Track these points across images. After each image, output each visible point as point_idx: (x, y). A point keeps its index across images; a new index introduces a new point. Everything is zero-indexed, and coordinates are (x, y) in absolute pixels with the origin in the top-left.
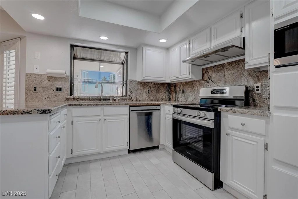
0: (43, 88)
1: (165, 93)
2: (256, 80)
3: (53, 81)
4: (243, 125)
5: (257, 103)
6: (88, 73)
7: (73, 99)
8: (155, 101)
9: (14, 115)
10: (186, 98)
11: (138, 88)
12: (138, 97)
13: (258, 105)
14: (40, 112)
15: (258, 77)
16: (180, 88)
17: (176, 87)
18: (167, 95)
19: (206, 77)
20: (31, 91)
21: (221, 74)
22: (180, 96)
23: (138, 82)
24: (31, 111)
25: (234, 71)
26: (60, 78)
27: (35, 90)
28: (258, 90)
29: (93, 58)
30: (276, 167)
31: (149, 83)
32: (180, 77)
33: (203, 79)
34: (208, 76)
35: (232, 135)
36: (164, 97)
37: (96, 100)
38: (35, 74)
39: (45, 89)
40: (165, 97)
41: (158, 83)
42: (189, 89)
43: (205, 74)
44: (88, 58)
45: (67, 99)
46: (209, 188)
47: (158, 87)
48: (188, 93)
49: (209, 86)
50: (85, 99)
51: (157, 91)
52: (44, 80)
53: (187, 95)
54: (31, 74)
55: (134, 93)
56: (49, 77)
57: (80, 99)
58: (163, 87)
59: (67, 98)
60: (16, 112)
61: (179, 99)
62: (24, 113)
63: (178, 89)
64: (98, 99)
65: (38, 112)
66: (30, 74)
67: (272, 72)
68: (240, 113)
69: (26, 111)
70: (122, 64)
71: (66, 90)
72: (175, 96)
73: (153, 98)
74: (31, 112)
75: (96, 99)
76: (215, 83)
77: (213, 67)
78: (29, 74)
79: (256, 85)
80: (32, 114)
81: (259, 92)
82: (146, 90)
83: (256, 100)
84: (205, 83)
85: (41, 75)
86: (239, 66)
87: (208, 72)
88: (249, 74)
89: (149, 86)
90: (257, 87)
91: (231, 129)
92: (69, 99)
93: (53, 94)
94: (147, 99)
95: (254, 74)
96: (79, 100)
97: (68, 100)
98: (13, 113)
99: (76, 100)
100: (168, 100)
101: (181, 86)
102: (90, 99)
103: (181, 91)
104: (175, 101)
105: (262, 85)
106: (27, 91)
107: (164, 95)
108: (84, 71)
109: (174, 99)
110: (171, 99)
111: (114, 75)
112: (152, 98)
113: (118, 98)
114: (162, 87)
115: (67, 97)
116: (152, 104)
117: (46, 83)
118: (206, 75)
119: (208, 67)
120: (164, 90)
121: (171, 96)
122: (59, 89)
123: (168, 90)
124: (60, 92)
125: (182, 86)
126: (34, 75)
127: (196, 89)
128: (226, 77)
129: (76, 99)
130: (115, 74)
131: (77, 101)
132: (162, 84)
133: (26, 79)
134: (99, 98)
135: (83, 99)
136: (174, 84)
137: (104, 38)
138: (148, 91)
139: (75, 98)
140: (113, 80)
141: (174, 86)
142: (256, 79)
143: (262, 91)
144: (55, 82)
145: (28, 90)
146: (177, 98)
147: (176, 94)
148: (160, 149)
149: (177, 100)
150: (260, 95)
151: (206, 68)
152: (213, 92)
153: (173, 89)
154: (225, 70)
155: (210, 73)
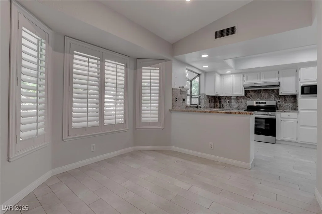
0: (179, 99)
1: (214, 102)
3: (182, 94)
4: (289, 116)
5: (279, 108)
16: (224, 100)
20: (175, 101)
21: (259, 94)
22: (225, 105)
23: (207, 95)
25: (267, 94)
28: (279, 103)
30: (301, 128)
32: (234, 94)
33: (246, 96)
34: (250, 95)
35: (283, 121)
38: (176, 89)
45: (186, 107)
46: (273, 143)
48: (232, 103)
49: (251, 100)
56: (180, 91)
61: (223, 107)
63: (222, 100)
67: (299, 99)
68: (287, 112)
70: (190, 81)
76: (256, 99)
77: (254, 90)
78: (173, 88)
79: (278, 101)
81: (280, 104)
84: (248, 98)
88: (275, 96)
89: (209, 98)
90: (279, 102)
91: (282, 118)
94: (208, 106)
95: (277, 96)
101: (226, 98)
103: (226, 102)
104: (220, 108)
105: (281, 101)
107: (213, 104)
109: (218, 106)
115: (186, 105)
117: (179, 95)
118: (248, 94)
119: (250, 90)
120: (213, 100)
122: (184, 100)
124: (184, 102)
127: (240, 101)
128: (262, 96)
132: (213, 97)
133: (172, 92)
136: (218, 97)
138: (209, 101)
141: (219, 99)
142: (278, 98)
143: (281, 103)
145: (173, 100)
147: (221, 103)
149: (221, 107)
150: (280, 105)
151: (248, 90)
152: (257, 103)
153: (217, 100)
154: (262, 93)
155: (251, 93)
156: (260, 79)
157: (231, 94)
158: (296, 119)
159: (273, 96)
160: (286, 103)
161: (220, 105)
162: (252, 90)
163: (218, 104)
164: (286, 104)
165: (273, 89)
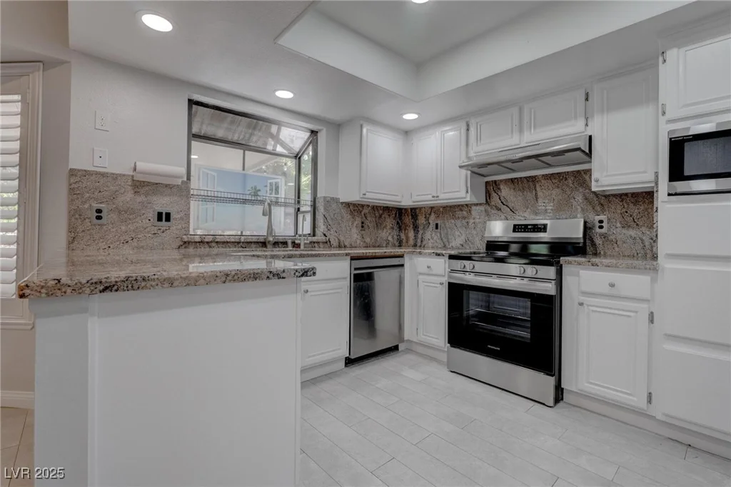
0: (120, 212)
1: (393, 228)
2: (599, 210)
3: (147, 194)
4: (612, 285)
5: (600, 249)
6: (216, 174)
7: (202, 242)
8: (374, 247)
9: (255, 282)
10: (445, 240)
11: (342, 217)
12: (342, 239)
13: (602, 253)
14: (300, 274)
15: (602, 205)
16: (427, 219)
17: (417, 216)
18: (395, 232)
19: (495, 200)
20: (87, 220)
21: (530, 195)
22: (428, 235)
23: (342, 203)
24: (284, 271)
25: (556, 192)
26: (166, 186)
27: (99, 218)
28: (601, 227)
29: (230, 138)
30: (670, 346)
31: (363, 206)
32: (442, 196)
33: (487, 203)
34: (500, 198)
35: (588, 306)
36: (390, 238)
37: (253, 245)
38: (97, 173)
39: (126, 215)
40: (393, 237)
41: (380, 207)
42: (453, 221)
43: (493, 192)
44: (217, 137)
45: (185, 242)
46: (544, 404)
47: (380, 216)
48: (449, 230)
49: (503, 217)
50: (227, 242)
51: (378, 225)
52: (123, 191)
53: (447, 234)
54: (86, 173)
55: (335, 229)
56: (138, 184)
57: (217, 242)
58: (389, 215)
59: (186, 240)
60: (257, 274)
61: (424, 243)
62: (271, 276)
63: (421, 220)
64: (258, 242)
65: (295, 274)
66: (82, 170)
67: (662, 202)
68: (606, 266)
69: (274, 271)
70: (296, 157)
71: (182, 219)
72: (415, 236)
73: (371, 239)
74: (284, 275)
75: (254, 242)
76: (517, 213)
77: (512, 180)
78: (79, 170)
79: (598, 218)
80: (283, 278)
81: (603, 231)
82: (356, 222)
83: (597, 244)
84: (493, 212)
85: (115, 177)
86: (566, 182)
87: (499, 189)
88: (587, 198)
89: (363, 213)
90: (601, 222)
92: (189, 242)
93: (148, 229)
94: (358, 242)
95: (595, 199)
96: (213, 244)
97: (187, 245)
98: (252, 276)
99: (206, 246)
100: (397, 244)
101: (430, 214)
102: (239, 243)
103: (432, 226)
104: (415, 245)
105: (609, 219)
106: (73, 220)
107: (390, 234)
108: (205, 170)
109: (411, 242)
110: (404, 241)
111: (276, 183)
112: (368, 240)
113: (304, 239)
114: (387, 216)
115: (184, 236)
116: (392, 254)
117: (128, 197)
118: (494, 194)
119: (501, 181)
120: (390, 222)
121: (403, 236)
122: (164, 217)
123: (398, 223)
124: (168, 223)
125: (433, 214)
126: (94, 176)
127: (471, 221)
128: (540, 202)
129: (207, 243)
130: (279, 180)
131: (210, 247)
132: (387, 209)
133: (70, 185)
134: (262, 240)
135: (224, 243)
136: (412, 209)
137: (284, 94)
138: (360, 225)
139: (206, 240)
140: (273, 195)
141: (412, 215)
142: (598, 208)
143: (609, 229)
144: (155, 198)
145: (77, 216)
146: (419, 241)
147: (418, 231)
148: (402, 351)
149: (419, 244)
150: (604, 236)
151: (495, 182)
152: (516, 228)
153: (408, 220)
154: (538, 189)
155: (505, 191)
156: (521, 131)
157: (430, 197)
158: (647, 301)
159: (580, 198)
160: (629, 226)
161: (416, 237)
162: (506, 181)
163: (411, 234)
164: (632, 232)
165: (578, 172)
